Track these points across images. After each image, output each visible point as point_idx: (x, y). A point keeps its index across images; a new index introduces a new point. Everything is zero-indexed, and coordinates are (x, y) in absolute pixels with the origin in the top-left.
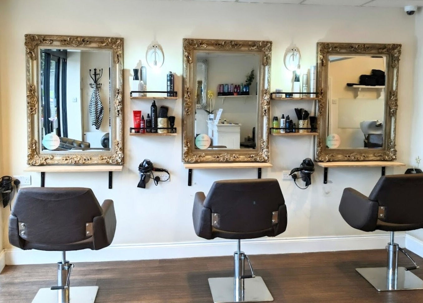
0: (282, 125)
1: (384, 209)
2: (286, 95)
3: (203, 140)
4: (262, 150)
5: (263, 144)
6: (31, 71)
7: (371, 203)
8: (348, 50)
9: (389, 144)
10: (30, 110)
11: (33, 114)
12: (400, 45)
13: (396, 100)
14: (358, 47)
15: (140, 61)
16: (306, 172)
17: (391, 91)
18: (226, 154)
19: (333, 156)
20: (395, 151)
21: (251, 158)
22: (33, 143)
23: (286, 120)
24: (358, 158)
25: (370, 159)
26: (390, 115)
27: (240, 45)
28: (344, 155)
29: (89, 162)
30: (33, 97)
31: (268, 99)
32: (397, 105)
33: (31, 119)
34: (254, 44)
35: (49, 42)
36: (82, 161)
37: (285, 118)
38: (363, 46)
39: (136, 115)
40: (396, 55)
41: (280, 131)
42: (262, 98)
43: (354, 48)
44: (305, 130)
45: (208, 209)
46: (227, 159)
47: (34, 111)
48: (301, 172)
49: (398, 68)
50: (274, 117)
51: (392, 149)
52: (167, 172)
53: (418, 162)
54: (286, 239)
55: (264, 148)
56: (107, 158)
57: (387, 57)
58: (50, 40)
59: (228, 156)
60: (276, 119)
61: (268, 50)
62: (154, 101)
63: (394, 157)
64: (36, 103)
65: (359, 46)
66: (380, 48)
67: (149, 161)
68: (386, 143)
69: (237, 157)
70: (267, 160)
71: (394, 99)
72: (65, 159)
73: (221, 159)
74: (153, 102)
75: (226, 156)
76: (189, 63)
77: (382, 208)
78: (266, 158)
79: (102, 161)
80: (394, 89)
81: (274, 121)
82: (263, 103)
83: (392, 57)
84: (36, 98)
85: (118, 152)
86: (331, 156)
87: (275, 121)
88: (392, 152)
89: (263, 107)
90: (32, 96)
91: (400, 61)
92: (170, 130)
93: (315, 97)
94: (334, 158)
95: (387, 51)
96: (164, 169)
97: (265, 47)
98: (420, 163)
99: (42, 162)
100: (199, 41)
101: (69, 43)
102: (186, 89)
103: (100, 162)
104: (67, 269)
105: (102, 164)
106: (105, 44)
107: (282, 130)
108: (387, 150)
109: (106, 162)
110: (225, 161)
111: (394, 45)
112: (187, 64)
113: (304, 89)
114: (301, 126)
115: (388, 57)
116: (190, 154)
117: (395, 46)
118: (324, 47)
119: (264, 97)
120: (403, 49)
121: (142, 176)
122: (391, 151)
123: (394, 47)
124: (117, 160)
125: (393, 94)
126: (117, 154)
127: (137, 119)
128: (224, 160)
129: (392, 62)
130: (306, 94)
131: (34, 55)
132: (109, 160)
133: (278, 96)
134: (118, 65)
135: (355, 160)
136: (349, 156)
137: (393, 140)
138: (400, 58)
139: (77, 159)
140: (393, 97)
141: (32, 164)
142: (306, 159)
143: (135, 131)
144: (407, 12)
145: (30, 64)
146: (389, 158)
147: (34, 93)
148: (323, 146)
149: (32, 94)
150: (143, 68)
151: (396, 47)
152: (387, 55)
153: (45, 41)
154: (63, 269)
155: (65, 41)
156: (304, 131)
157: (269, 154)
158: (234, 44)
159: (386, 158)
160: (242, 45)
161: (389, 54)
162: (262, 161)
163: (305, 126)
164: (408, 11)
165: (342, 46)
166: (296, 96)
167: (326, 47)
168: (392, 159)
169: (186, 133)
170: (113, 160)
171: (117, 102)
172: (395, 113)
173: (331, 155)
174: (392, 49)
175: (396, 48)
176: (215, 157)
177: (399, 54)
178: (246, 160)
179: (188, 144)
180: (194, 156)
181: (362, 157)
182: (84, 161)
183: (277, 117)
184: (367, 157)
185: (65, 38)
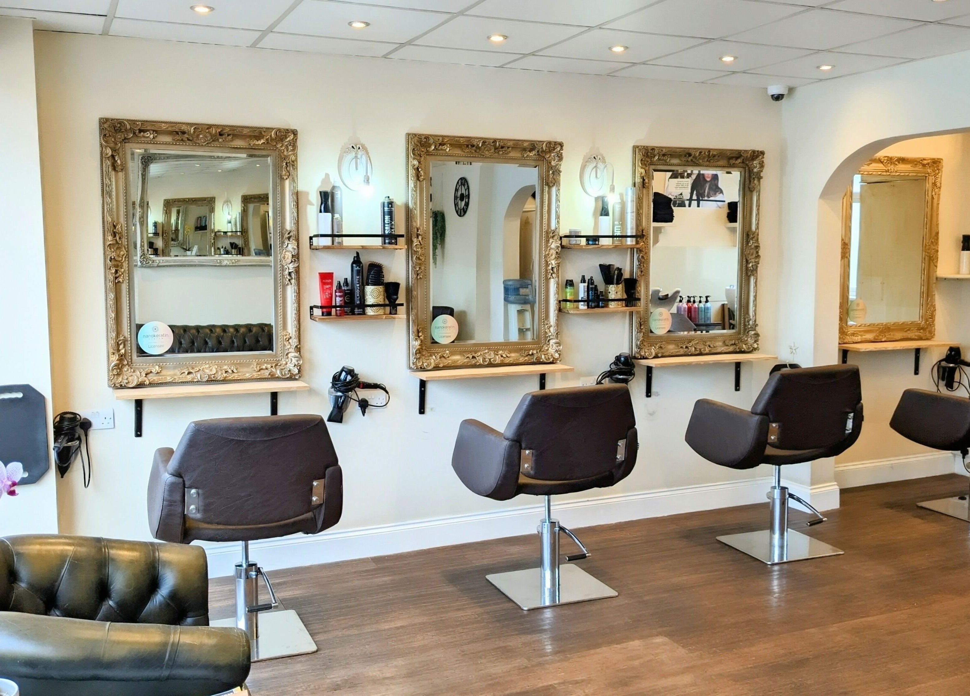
0: (582, 294)
1: (777, 427)
2: (588, 240)
3: (445, 325)
4: (549, 341)
5: (550, 331)
6: (114, 193)
7: (757, 418)
8: (683, 159)
9: (747, 324)
10: (114, 275)
11: (119, 282)
12: (762, 153)
13: (757, 247)
14: (699, 155)
15: (327, 175)
16: (621, 377)
17: (748, 232)
18: (487, 351)
19: (661, 347)
20: (757, 335)
21: (529, 356)
22: (120, 343)
23: (588, 286)
24: (700, 349)
25: (719, 350)
26: (747, 273)
27: (508, 148)
28: (678, 346)
29: (234, 376)
30: (119, 248)
31: (559, 247)
32: (758, 256)
33: (114, 294)
34: (533, 146)
35: (151, 134)
36: (222, 374)
37: (587, 281)
38: (706, 153)
39: (324, 281)
40: (755, 170)
41: (579, 304)
42: (547, 247)
43: (693, 157)
44: (620, 303)
45: (514, 443)
46: (490, 359)
47: (120, 275)
48: (611, 378)
49: (760, 192)
50: (567, 280)
51: (753, 333)
52: (384, 389)
53: (794, 351)
54: (588, 501)
55: (551, 337)
56: (269, 366)
57: (741, 172)
58: (154, 131)
59: (490, 355)
60: (570, 283)
61: (557, 159)
62: (358, 253)
63: (755, 346)
64: (125, 260)
65: (700, 153)
66: (732, 158)
67: (352, 369)
68: (742, 322)
69: (507, 356)
70: (557, 359)
71: (753, 246)
72: (186, 373)
73: (479, 360)
74: (356, 255)
75: (487, 355)
76: (419, 181)
77: (774, 425)
78: (557, 355)
79: (259, 373)
80: (754, 228)
81: (566, 287)
82: (548, 254)
83: (749, 171)
84: (123, 249)
85: (290, 355)
86: (658, 348)
87: (569, 288)
88: (751, 337)
89: (549, 262)
90: (117, 246)
91: (761, 180)
92: (388, 309)
93: (634, 243)
94: (663, 351)
95: (743, 162)
96: (379, 383)
97: (550, 152)
98: (796, 354)
99: (140, 380)
100: (439, 140)
101: (191, 138)
102: (416, 230)
103: (256, 375)
104: (254, 577)
105: (259, 378)
106: (262, 141)
107: (582, 303)
108: (744, 334)
109: (269, 374)
110: (486, 363)
111: (754, 152)
112: (416, 183)
113: (615, 229)
114: (612, 296)
115: (743, 173)
116: (424, 353)
117: (755, 154)
118: (647, 154)
119: (549, 245)
120: (767, 159)
121: (337, 398)
122: (750, 335)
123: (754, 156)
124: (290, 371)
125: (751, 236)
126: (288, 358)
127: (327, 288)
128: (486, 361)
129: (750, 181)
130: (620, 238)
131: (119, 162)
132: (274, 370)
133: (574, 242)
134: (287, 183)
135: (698, 352)
136: (687, 347)
137: (753, 316)
138: (762, 174)
139: (211, 370)
140: (751, 242)
141: (121, 385)
142: (620, 355)
143: (323, 313)
144: (772, 96)
145: (113, 180)
146: (747, 347)
147: (120, 238)
148: (645, 331)
149: (116, 240)
150: (336, 189)
151: (757, 155)
152: (741, 169)
153: (142, 133)
154: (248, 577)
155: (184, 133)
156: (618, 305)
157: (561, 347)
158: (499, 146)
159: (743, 348)
160: (512, 147)
161: (745, 168)
162: (549, 361)
163: (619, 296)
164: (774, 95)
165: (674, 152)
166: (604, 242)
167: (649, 154)
168: (752, 350)
169: (417, 315)
170: (282, 369)
171: (286, 257)
172: (755, 270)
173: (658, 345)
174: (750, 159)
175: (757, 158)
176: (468, 357)
177: (760, 167)
178: (522, 360)
179: (420, 334)
180: (431, 358)
181: (706, 348)
182: (225, 375)
183: (572, 281)
184: (714, 347)
185: (184, 128)
